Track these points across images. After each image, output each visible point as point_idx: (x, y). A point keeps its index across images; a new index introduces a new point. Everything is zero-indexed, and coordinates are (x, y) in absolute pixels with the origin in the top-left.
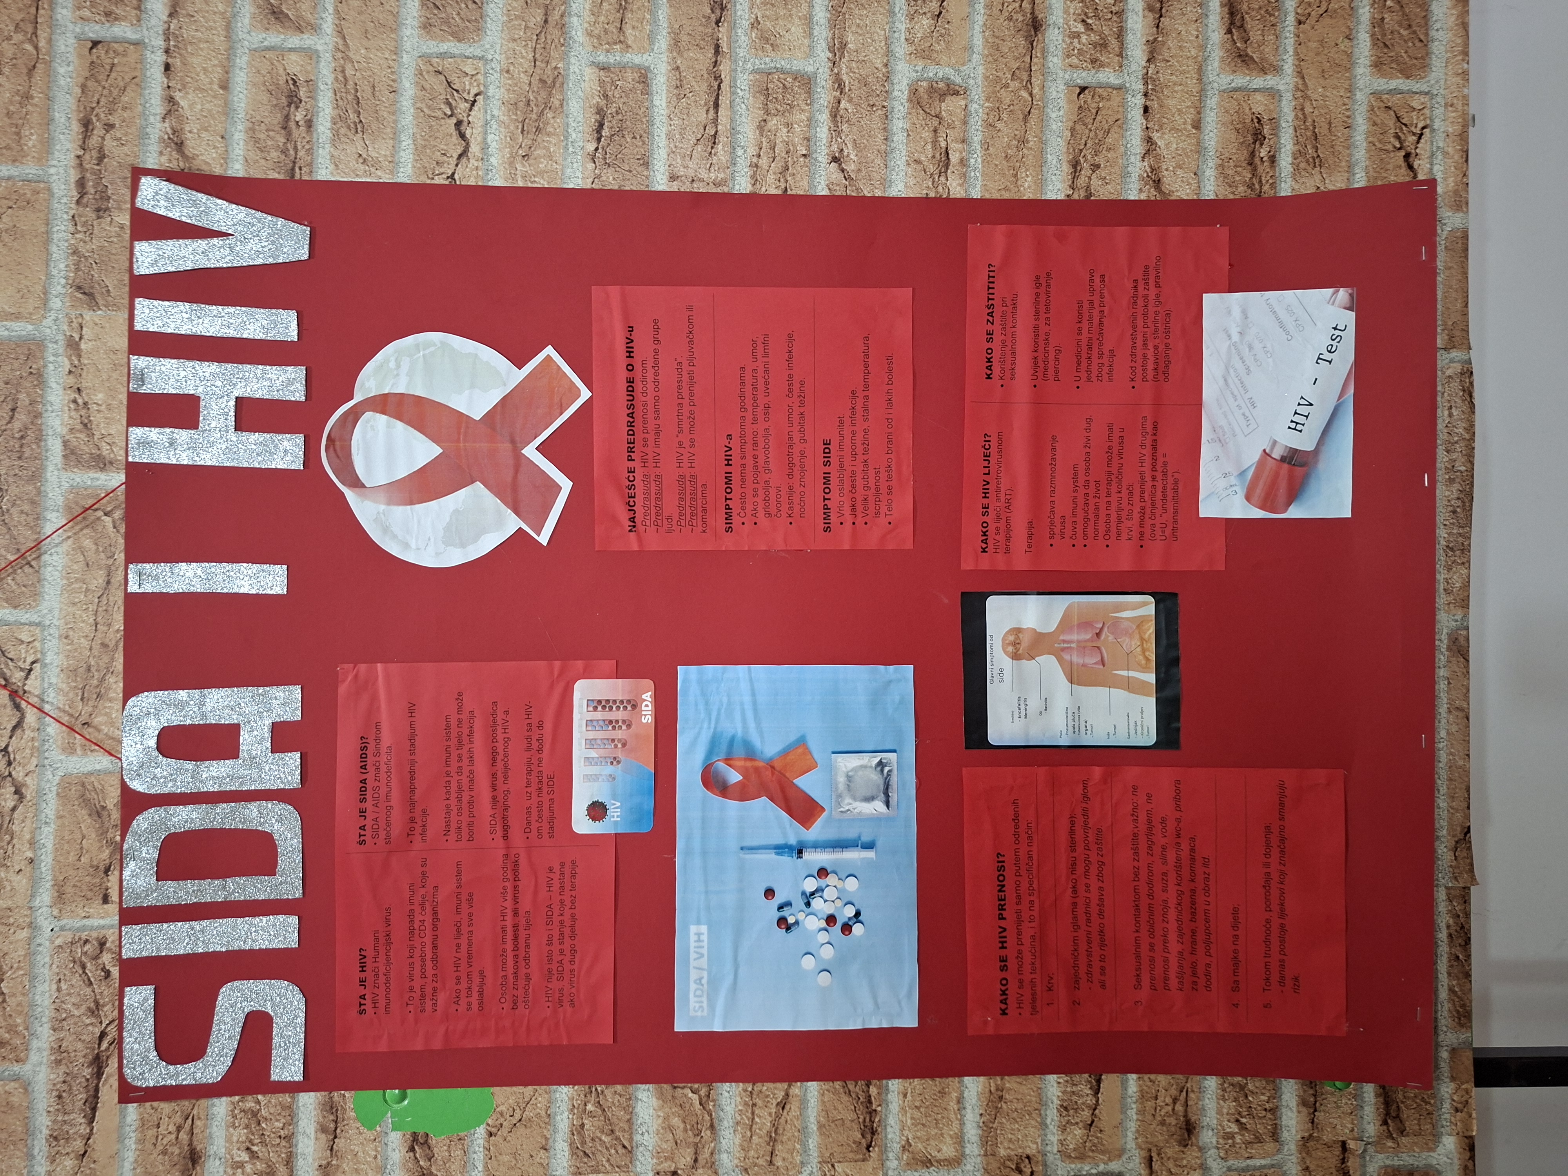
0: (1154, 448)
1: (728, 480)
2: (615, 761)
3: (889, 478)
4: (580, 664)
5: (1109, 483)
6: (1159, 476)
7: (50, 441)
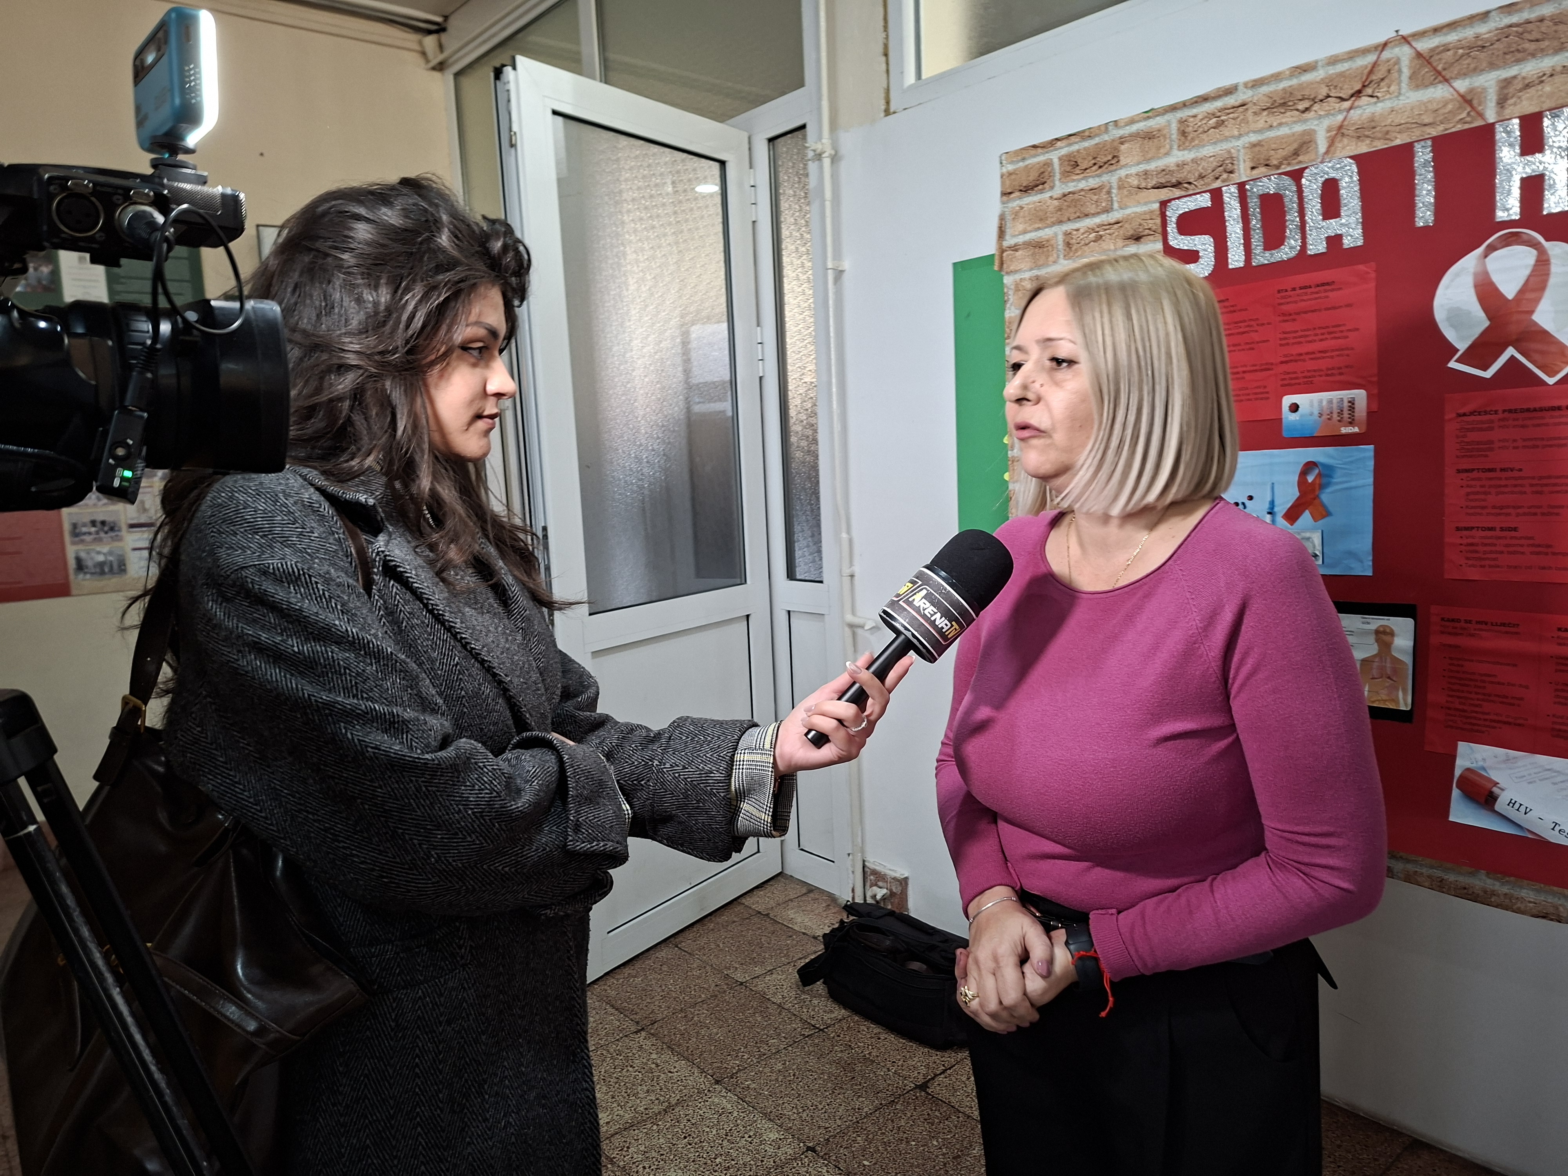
0: (1505, 723)
1: (1490, 470)
2: (1321, 415)
3: (1490, 566)
4: (1375, 391)
5: (1484, 694)
6: (1487, 723)
7: (1516, 68)
